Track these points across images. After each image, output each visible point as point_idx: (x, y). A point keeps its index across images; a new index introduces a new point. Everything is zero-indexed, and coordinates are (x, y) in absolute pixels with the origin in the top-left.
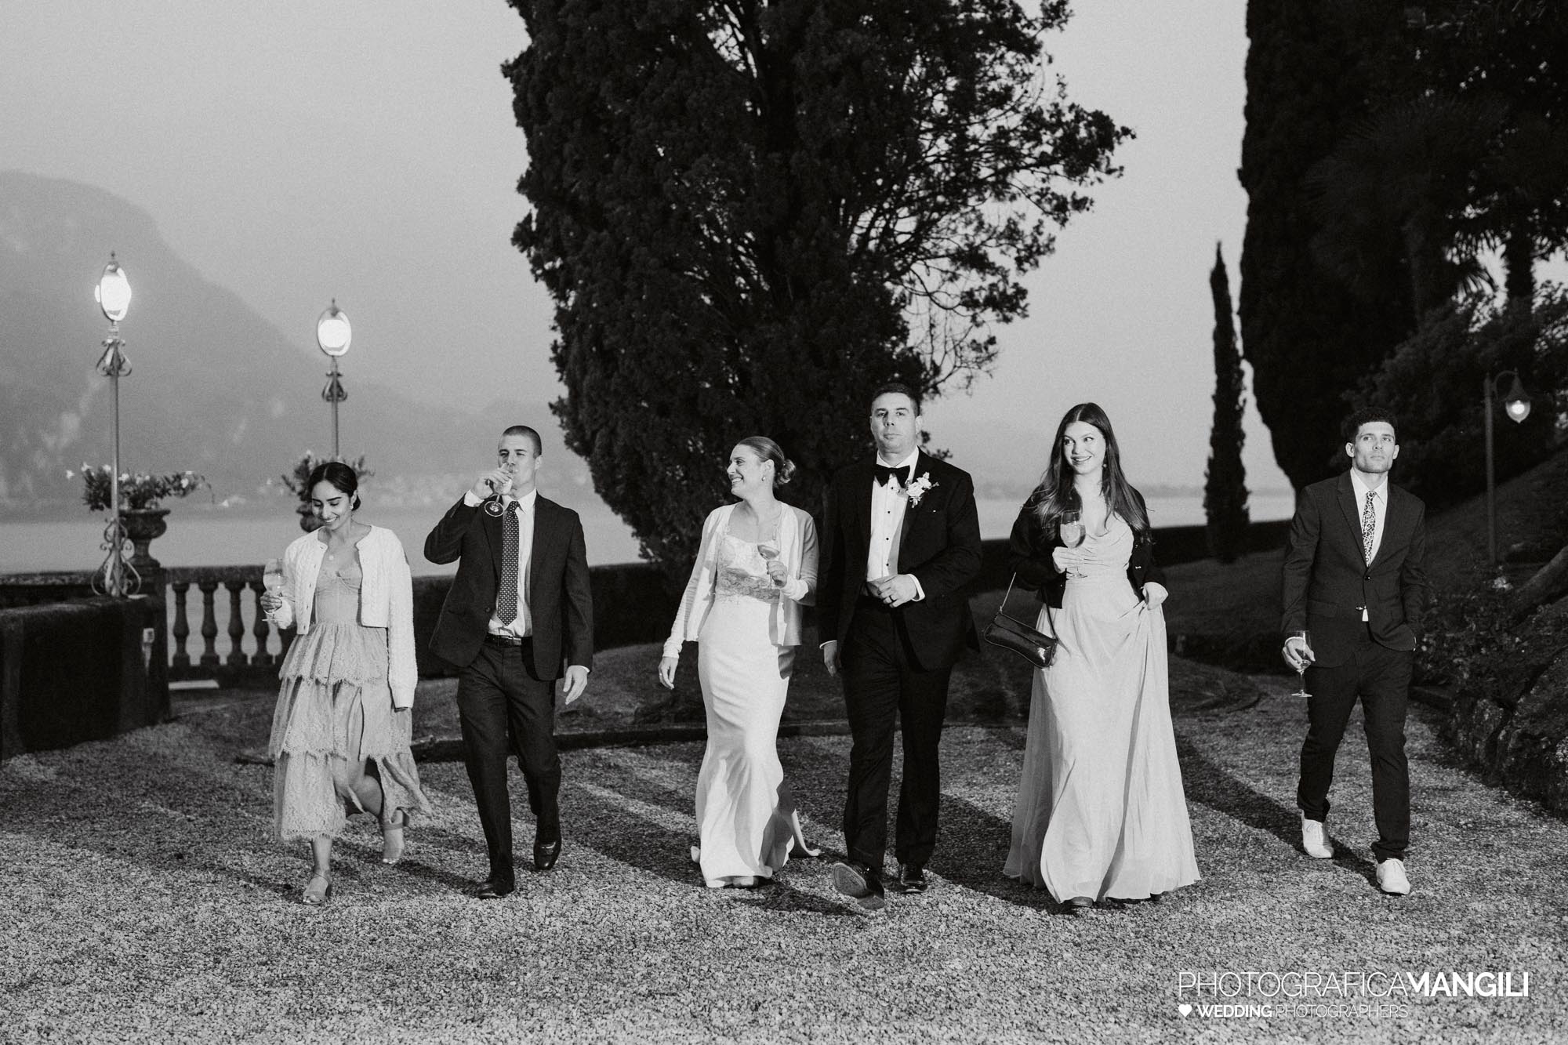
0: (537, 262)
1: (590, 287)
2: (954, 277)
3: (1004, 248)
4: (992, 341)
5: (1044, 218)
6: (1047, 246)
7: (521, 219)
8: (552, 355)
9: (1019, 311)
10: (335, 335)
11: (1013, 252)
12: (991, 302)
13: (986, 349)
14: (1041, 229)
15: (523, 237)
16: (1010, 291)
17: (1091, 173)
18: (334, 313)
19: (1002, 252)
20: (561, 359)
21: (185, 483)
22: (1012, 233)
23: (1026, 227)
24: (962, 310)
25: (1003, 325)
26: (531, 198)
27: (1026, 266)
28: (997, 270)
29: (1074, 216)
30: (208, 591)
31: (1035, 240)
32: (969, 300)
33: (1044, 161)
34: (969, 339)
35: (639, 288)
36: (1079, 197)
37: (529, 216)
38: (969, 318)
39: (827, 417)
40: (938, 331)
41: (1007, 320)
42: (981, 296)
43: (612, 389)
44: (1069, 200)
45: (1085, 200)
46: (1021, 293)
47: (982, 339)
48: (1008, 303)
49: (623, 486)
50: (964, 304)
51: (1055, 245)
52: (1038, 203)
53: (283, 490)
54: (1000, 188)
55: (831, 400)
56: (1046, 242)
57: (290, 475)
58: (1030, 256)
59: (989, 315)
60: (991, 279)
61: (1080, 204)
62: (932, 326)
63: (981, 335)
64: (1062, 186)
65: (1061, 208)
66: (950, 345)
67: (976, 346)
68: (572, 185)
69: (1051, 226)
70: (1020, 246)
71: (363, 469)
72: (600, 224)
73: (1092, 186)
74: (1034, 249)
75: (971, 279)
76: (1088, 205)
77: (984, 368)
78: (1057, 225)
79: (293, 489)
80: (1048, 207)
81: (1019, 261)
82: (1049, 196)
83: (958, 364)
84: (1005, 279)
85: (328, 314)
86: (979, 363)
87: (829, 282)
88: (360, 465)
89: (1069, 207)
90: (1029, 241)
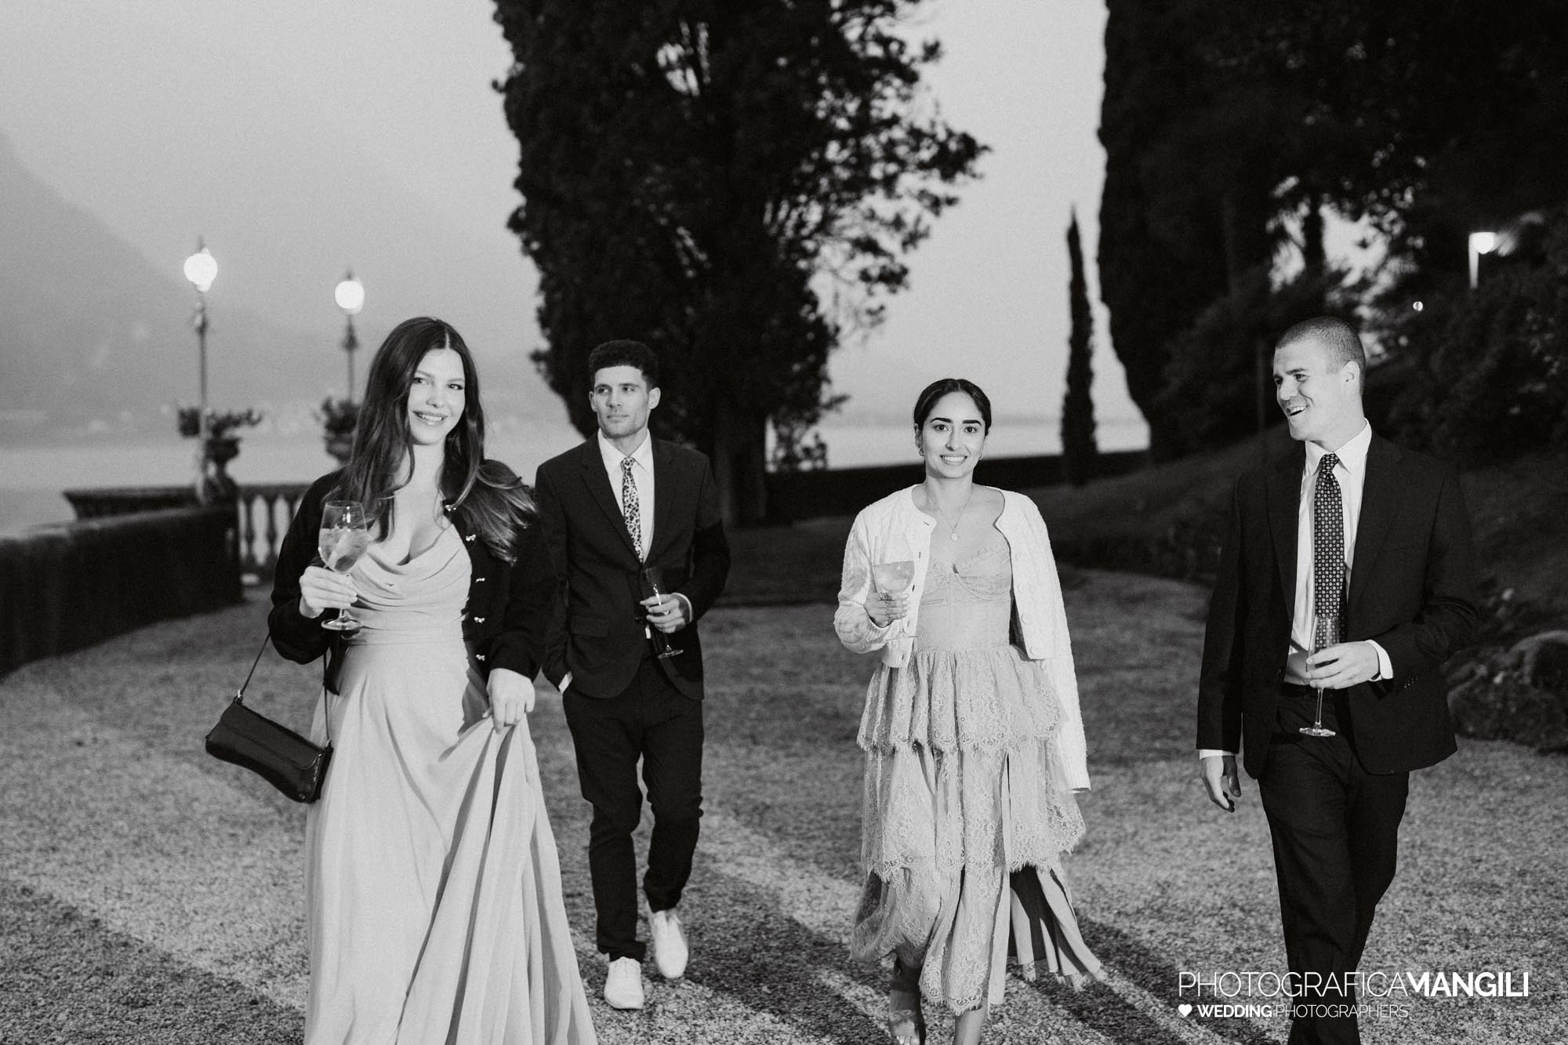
0: (526, 243)
2: (853, 258)
3: (891, 235)
4: (882, 308)
5: (923, 211)
6: (925, 233)
7: (514, 209)
8: (537, 316)
9: (903, 284)
10: (350, 296)
11: (898, 238)
12: (882, 278)
13: (878, 314)
14: (921, 220)
15: (515, 223)
16: (897, 270)
17: (960, 177)
19: (890, 238)
20: (545, 319)
21: (255, 417)
22: (897, 223)
23: (909, 219)
24: (859, 283)
25: (892, 295)
26: (523, 193)
27: (909, 248)
28: (887, 253)
29: (946, 211)
30: (271, 502)
31: (916, 228)
32: (865, 276)
33: (922, 166)
34: (865, 307)
36: (950, 196)
37: (518, 210)
38: (865, 291)
40: (841, 300)
41: (894, 291)
42: (874, 272)
44: (943, 198)
45: (954, 198)
46: (905, 271)
47: (875, 306)
48: (894, 278)
50: (862, 279)
51: (931, 232)
52: (919, 200)
54: (889, 188)
56: (924, 230)
58: (912, 239)
59: (881, 288)
60: (883, 261)
61: (951, 201)
62: (835, 296)
63: (874, 304)
64: (936, 185)
65: (936, 204)
66: (850, 311)
67: (870, 312)
69: (928, 218)
70: (904, 232)
72: (581, 216)
73: (960, 187)
74: (915, 235)
75: (866, 261)
76: (956, 202)
77: (876, 329)
78: (933, 217)
79: (320, 421)
80: (926, 204)
81: (905, 244)
82: (927, 195)
83: (856, 326)
84: (892, 260)
85: (344, 277)
86: (873, 324)
89: (943, 203)
90: (911, 229)
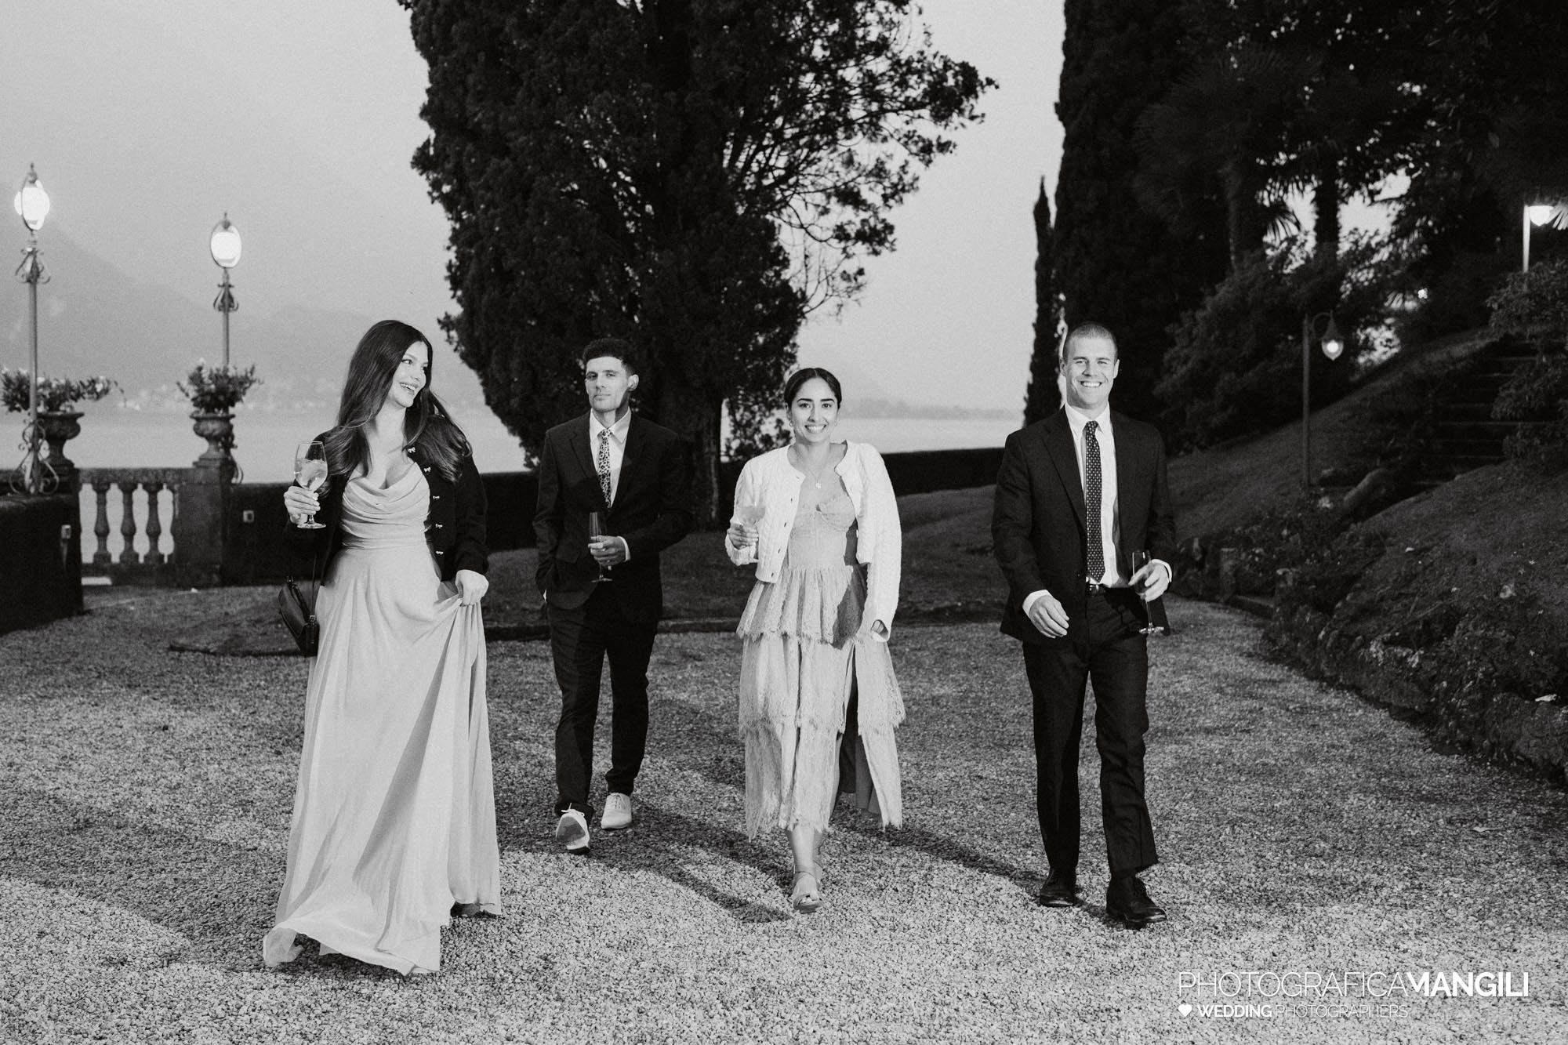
0: (436, 185)
1: (492, 211)
2: (825, 211)
3: (872, 185)
4: (861, 272)
5: (910, 158)
6: (912, 185)
7: (420, 144)
8: (447, 274)
9: (887, 245)
10: (227, 247)
11: (880, 189)
12: (861, 236)
13: (856, 279)
14: (907, 169)
15: (423, 161)
16: (880, 226)
17: (955, 118)
18: (226, 226)
19: (871, 189)
20: (456, 279)
21: (99, 387)
22: (879, 172)
23: (893, 167)
24: (834, 242)
25: (873, 257)
26: (432, 124)
27: (891, 202)
28: (869, 206)
29: (937, 157)
31: (901, 179)
32: (841, 233)
33: (910, 105)
34: (841, 270)
35: (541, 214)
36: (943, 141)
37: (427, 144)
38: (841, 251)
39: (713, 340)
40: (812, 261)
41: (876, 253)
42: (852, 230)
43: (511, 307)
44: (934, 143)
45: (948, 143)
46: (889, 228)
47: (852, 270)
48: (876, 237)
49: (517, 399)
50: (837, 237)
51: (918, 184)
52: (906, 144)
53: (179, 395)
54: (872, 129)
55: (718, 324)
56: (911, 181)
57: (185, 383)
58: (896, 192)
59: (860, 249)
60: (864, 215)
61: (944, 147)
62: (806, 257)
63: (851, 267)
65: (926, 150)
66: (823, 276)
67: (845, 276)
68: (475, 115)
69: (916, 166)
70: (887, 183)
71: (254, 376)
72: (503, 151)
73: (955, 129)
74: (900, 187)
75: (844, 215)
76: (951, 148)
77: (854, 297)
78: (922, 165)
79: (187, 395)
80: (914, 149)
81: (885, 198)
82: (916, 138)
83: (830, 293)
84: (876, 214)
85: (221, 227)
86: (849, 292)
87: (718, 214)
88: (252, 373)
89: (934, 149)
90: (895, 179)
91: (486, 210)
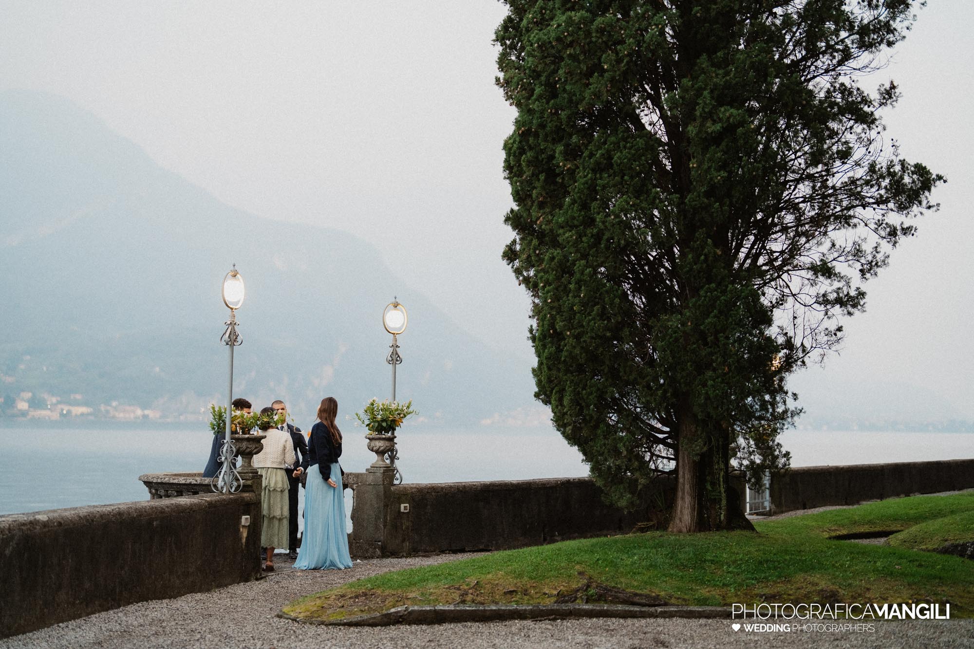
0: (518, 271)
1: (547, 288)
2: (813, 284)
3: (850, 262)
4: (840, 329)
5: (880, 241)
6: (884, 261)
7: (508, 243)
8: (529, 335)
9: (859, 307)
10: (395, 319)
11: (858, 266)
12: (839, 301)
13: (835, 334)
14: (879, 250)
15: (510, 254)
16: (853, 293)
17: (915, 209)
18: (396, 306)
19: (849, 265)
22: (858, 253)
23: (868, 248)
24: (816, 306)
25: (847, 317)
26: (515, 227)
27: (868, 275)
28: (842, 278)
29: (902, 239)
31: (874, 257)
32: (824, 300)
33: (880, 201)
34: (822, 328)
35: (579, 289)
36: (905, 226)
37: (514, 242)
38: (823, 313)
39: (710, 383)
40: (799, 321)
41: (850, 314)
42: (832, 296)
43: (563, 359)
44: (899, 228)
45: (908, 228)
46: (862, 294)
47: (833, 328)
48: (851, 301)
49: (570, 427)
50: (817, 302)
51: (889, 260)
52: (876, 231)
53: (357, 422)
54: (845, 220)
55: (714, 370)
56: (882, 259)
57: (361, 412)
58: (871, 267)
59: (837, 309)
60: (836, 285)
61: (906, 231)
62: (795, 318)
63: (832, 325)
64: (895, 219)
65: (893, 234)
66: (808, 331)
67: (828, 333)
68: (538, 218)
69: (886, 247)
70: (863, 261)
71: (411, 410)
72: (555, 244)
73: (915, 217)
74: (874, 264)
75: (825, 286)
76: (913, 232)
77: (834, 348)
78: (890, 245)
79: (363, 422)
80: (883, 234)
81: (862, 272)
82: (884, 225)
83: (814, 345)
84: (848, 284)
85: (391, 306)
86: (830, 345)
87: (713, 285)
88: (408, 407)
89: (899, 233)
90: (870, 258)
91: (544, 287)
